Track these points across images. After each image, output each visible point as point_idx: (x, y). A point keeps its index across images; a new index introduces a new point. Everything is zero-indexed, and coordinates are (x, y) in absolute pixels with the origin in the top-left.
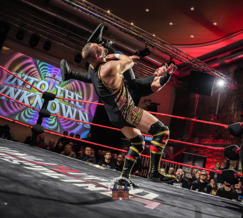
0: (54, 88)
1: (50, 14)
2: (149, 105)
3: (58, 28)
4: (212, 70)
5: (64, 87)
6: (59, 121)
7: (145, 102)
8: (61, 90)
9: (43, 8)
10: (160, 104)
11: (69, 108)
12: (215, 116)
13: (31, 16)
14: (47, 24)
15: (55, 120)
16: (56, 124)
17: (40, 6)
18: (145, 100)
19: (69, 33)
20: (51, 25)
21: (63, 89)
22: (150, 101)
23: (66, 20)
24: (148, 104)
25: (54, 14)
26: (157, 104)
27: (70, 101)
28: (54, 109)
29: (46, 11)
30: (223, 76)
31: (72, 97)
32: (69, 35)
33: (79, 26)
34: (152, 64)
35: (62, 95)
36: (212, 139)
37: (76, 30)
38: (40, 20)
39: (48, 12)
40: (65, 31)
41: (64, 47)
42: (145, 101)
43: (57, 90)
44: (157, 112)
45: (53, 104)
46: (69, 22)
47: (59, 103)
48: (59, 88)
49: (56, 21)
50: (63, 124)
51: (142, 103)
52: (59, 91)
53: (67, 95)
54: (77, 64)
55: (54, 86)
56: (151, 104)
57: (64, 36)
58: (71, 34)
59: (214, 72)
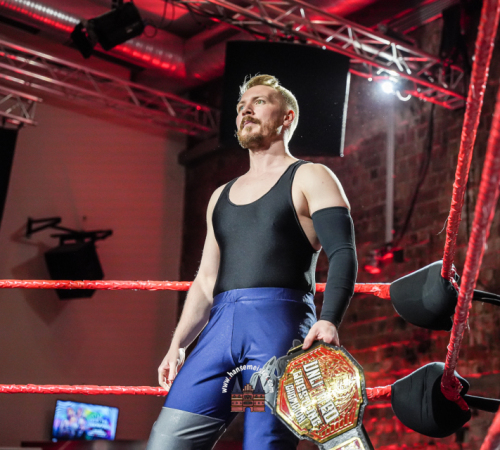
2: (55, 243)
4: (334, 28)
7: (30, 231)
10: (109, 233)
12: (383, 252)
18: (30, 222)
22: (54, 222)
24: (47, 238)
26: (95, 236)
30: (389, 50)
34: (35, 31)
36: (388, 364)
42: (30, 227)
44: (100, 277)
51: (16, 238)
56: (63, 238)
59: (345, 33)
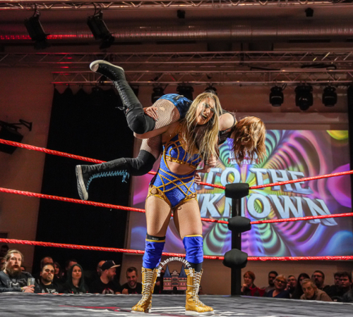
0: (250, 173)
1: (194, 36)
3: (218, 55)
5: (267, 165)
6: (278, 228)
8: (263, 174)
9: (178, 30)
11: (287, 199)
13: (164, 55)
14: (197, 57)
15: (271, 229)
16: (275, 236)
17: (173, 30)
19: (242, 54)
20: (203, 55)
21: (264, 170)
23: (226, 33)
25: (201, 34)
27: (283, 186)
28: (262, 210)
29: (185, 34)
31: (285, 179)
32: (242, 59)
33: (256, 33)
35: (267, 181)
37: (252, 43)
38: (181, 55)
39: (191, 34)
40: (232, 55)
41: (241, 85)
43: (256, 176)
45: (258, 202)
46: (234, 33)
47: (267, 197)
48: (259, 171)
49: (210, 44)
50: (288, 233)
52: (260, 176)
53: (275, 179)
54: (277, 108)
55: (248, 170)
57: (235, 64)
58: (246, 55)
